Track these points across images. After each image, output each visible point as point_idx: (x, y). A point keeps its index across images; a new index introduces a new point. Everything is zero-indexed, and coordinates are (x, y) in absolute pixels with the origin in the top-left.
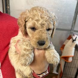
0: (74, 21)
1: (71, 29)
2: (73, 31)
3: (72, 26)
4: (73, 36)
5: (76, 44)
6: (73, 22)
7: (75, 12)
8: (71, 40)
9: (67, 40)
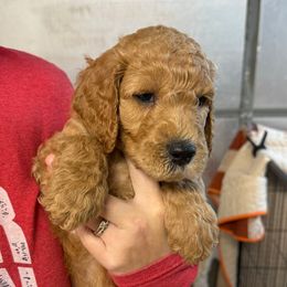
0: (247, 73)
1: (242, 105)
2: (250, 115)
3: (243, 93)
4: (253, 133)
5: (267, 160)
6: (244, 75)
7: (247, 38)
8: (246, 149)
9: (232, 152)
